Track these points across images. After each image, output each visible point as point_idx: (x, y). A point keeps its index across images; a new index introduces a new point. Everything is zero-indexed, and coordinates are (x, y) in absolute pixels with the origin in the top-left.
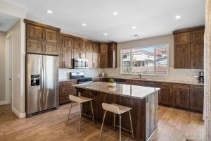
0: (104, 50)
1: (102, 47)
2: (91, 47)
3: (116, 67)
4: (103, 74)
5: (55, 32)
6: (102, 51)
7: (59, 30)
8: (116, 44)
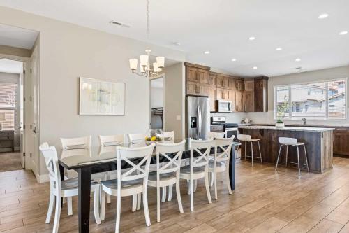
0: (249, 88)
1: (246, 83)
2: (234, 84)
3: (267, 110)
4: (247, 121)
5: (206, 72)
6: (247, 89)
7: (209, 68)
8: (267, 78)
